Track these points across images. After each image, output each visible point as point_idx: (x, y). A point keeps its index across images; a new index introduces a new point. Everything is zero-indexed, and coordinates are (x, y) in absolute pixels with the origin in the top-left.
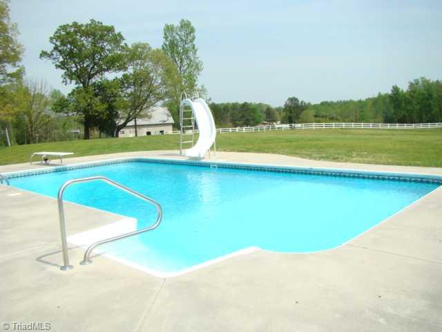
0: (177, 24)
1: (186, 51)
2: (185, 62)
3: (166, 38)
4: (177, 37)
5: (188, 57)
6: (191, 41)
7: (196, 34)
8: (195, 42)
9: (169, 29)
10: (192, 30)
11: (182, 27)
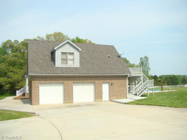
0: (143, 57)
1: (146, 64)
2: (146, 67)
3: (141, 61)
4: (144, 61)
5: (147, 66)
6: (147, 61)
7: (149, 59)
8: (148, 62)
9: (141, 58)
10: (148, 59)
11: (145, 58)
